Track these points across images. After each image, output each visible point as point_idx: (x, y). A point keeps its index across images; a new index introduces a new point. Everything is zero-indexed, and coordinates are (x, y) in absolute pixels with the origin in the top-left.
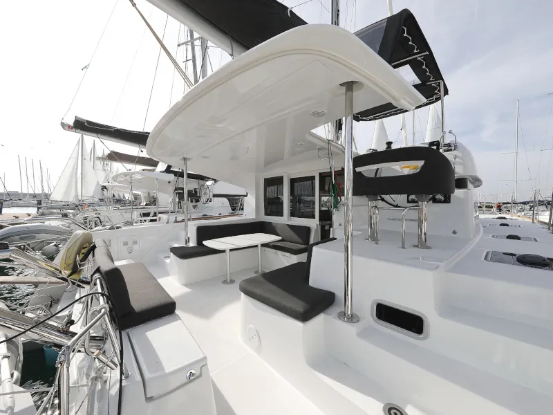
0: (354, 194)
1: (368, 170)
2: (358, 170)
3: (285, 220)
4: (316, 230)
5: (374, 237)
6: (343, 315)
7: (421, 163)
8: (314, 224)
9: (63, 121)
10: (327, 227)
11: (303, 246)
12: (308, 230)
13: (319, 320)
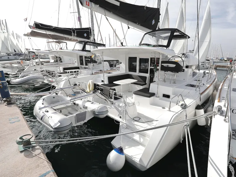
0: (161, 70)
1: (165, 65)
2: (162, 64)
3: (137, 73)
4: (149, 78)
5: (164, 81)
6: (157, 97)
7: (175, 65)
8: (147, 75)
9: (30, 25)
10: (152, 77)
11: (144, 83)
12: (146, 77)
13: (152, 98)
